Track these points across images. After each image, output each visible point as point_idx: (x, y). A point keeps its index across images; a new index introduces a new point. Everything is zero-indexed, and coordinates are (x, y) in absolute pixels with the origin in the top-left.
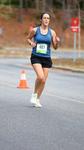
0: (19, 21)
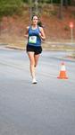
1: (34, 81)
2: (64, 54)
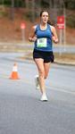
0: (11, 19)
1: (44, 98)
2: (14, 54)
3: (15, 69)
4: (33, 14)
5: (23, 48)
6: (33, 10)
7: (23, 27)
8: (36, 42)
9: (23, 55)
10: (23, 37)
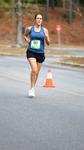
3: (50, 76)
4: (70, 14)
5: (59, 53)
6: (70, 10)
7: (59, 29)
8: (30, 44)
9: (58, 60)
10: (59, 41)
